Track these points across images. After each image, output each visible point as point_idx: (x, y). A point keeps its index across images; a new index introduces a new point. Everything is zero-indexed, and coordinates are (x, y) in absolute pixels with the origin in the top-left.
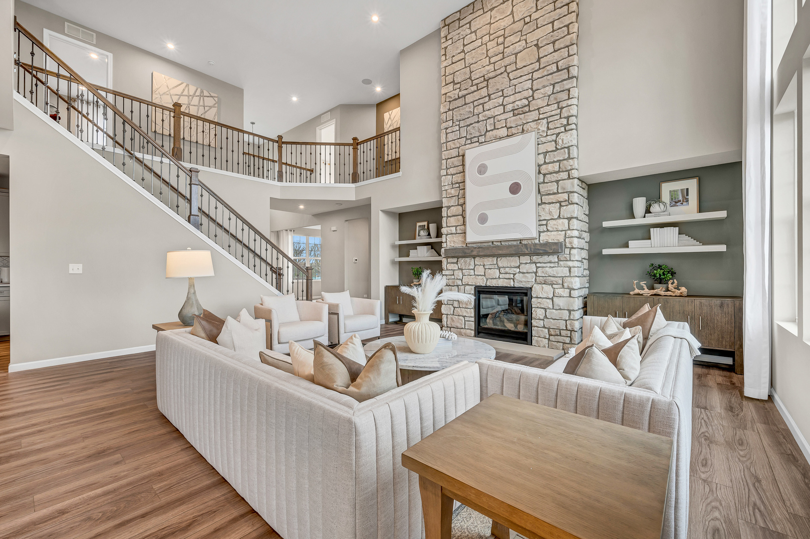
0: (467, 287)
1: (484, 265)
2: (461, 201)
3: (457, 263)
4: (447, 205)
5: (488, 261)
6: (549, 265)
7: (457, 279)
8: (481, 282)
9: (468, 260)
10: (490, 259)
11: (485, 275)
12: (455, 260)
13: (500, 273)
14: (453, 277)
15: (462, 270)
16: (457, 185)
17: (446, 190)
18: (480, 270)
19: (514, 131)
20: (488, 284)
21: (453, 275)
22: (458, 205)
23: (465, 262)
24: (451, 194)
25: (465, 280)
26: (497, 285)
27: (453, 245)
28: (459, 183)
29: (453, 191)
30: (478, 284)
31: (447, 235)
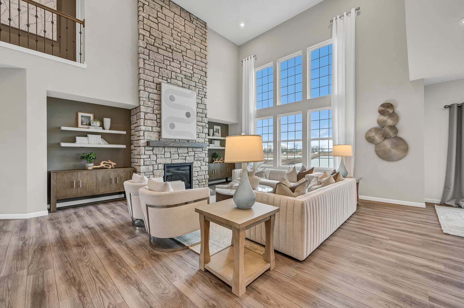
0: (160, 165)
1: (170, 152)
2: (157, 112)
3: (152, 150)
4: (145, 111)
5: (173, 150)
6: (199, 152)
7: (153, 160)
8: (168, 161)
9: (161, 148)
10: (174, 149)
11: (171, 158)
12: (151, 148)
13: (179, 156)
14: (149, 159)
15: (156, 155)
16: (153, 101)
17: (144, 101)
18: (168, 155)
19: (186, 86)
20: (173, 162)
21: (150, 158)
22: (153, 113)
23: (159, 150)
24: (148, 105)
25: (159, 161)
26: (178, 163)
27: (149, 138)
28: (154, 100)
29: (149, 103)
30: (167, 163)
31: (144, 131)
